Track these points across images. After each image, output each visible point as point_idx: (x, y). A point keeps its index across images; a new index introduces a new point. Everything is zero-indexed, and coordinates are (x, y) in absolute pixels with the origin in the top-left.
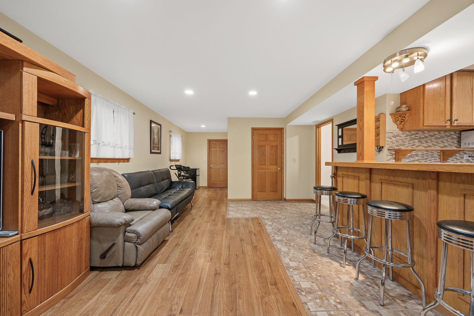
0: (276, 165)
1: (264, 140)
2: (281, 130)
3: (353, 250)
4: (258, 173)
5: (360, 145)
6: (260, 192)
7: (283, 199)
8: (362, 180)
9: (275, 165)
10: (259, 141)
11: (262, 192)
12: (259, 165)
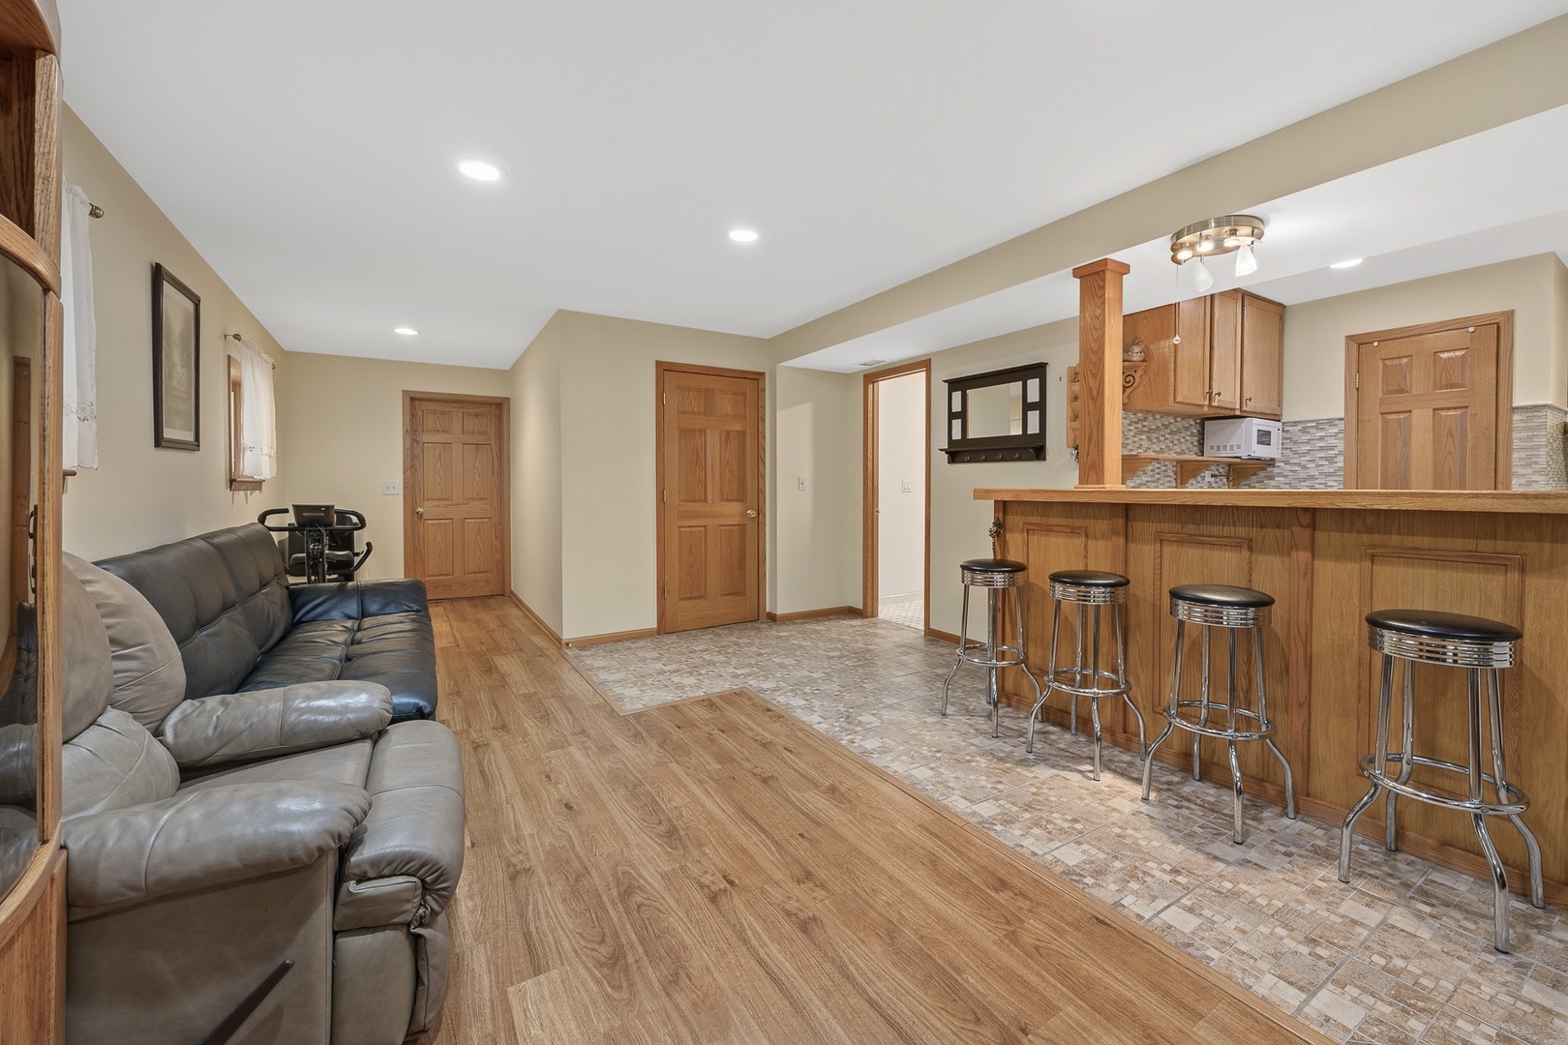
0: (742, 499)
1: (702, 410)
2: (757, 378)
3: (1073, 731)
4: (680, 532)
5: (1089, 443)
6: (689, 599)
7: (763, 616)
8: (1096, 538)
9: (738, 501)
10: (684, 413)
11: (696, 598)
12: (683, 501)
